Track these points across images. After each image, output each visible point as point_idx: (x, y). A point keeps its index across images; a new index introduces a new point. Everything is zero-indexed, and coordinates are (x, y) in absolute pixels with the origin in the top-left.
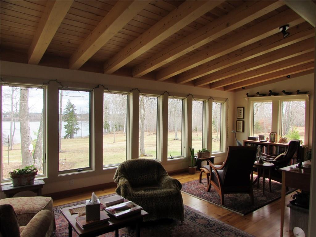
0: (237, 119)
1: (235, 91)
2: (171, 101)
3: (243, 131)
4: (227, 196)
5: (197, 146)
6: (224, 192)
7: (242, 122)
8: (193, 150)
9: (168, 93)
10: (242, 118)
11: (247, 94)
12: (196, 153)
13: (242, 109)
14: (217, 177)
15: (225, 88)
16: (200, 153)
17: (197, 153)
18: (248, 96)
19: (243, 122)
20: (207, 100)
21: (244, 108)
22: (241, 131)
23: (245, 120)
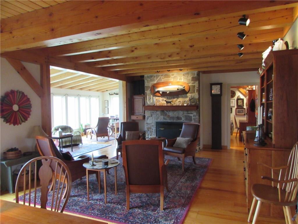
0: (105, 107)
1: (103, 92)
2: (69, 98)
4: (99, 138)
6: (97, 136)
8: (82, 124)
9: (68, 95)
11: (109, 93)
13: (107, 101)
14: (95, 131)
16: (86, 126)
17: (84, 126)
18: (110, 95)
22: (107, 113)
23: (109, 107)
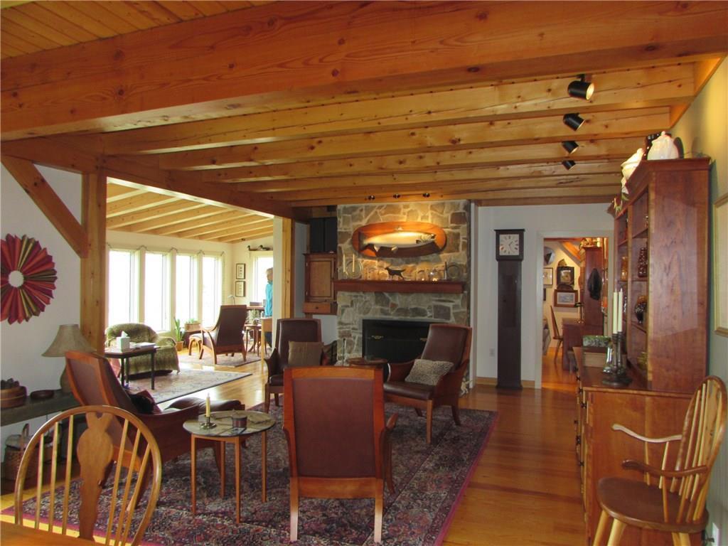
0: (236, 280)
1: (233, 242)
2: (150, 257)
3: (244, 295)
4: (220, 357)
5: (184, 318)
6: (217, 352)
7: (243, 283)
8: (179, 321)
9: (146, 248)
10: (243, 277)
12: (182, 325)
13: (243, 266)
15: (220, 239)
16: (188, 326)
17: (184, 326)
18: (250, 250)
19: (245, 283)
20: (196, 255)
21: (245, 265)
22: (242, 295)
23: (247, 280)
